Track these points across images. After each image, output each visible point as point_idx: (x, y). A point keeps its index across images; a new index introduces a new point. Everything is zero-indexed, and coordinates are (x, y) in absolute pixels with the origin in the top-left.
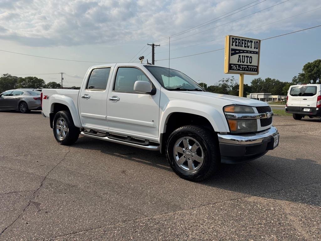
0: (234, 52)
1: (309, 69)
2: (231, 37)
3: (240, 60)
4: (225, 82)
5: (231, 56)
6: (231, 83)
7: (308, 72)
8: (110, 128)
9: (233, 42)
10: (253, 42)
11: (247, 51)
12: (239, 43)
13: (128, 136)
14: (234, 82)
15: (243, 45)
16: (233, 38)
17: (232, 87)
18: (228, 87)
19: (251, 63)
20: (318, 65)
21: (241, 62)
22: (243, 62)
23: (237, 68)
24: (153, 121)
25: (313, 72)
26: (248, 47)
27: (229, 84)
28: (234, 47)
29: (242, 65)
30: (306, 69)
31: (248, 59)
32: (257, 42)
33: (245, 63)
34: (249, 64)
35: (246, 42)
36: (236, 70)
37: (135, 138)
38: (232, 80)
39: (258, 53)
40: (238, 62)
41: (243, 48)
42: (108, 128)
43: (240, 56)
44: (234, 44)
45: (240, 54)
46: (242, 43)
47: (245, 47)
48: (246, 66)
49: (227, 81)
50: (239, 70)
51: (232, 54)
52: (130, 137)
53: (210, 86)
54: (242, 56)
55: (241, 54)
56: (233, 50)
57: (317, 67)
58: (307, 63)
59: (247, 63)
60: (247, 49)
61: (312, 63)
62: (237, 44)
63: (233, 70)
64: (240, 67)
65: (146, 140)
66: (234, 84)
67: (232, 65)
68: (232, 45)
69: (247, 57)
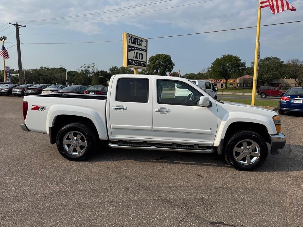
0: (130, 48)
1: (153, 61)
2: (128, 35)
3: (135, 56)
4: (86, 68)
5: (129, 52)
6: (93, 69)
7: (152, 64)
8: (153, 137)
9: (130, 40)
10: (143, 41)
11: (139, 48)
12: (134, 41)
13: (173, 143)
14: (96, 69)
15: (137, 43)
16: (129, 36)
17: (94, 73)
18: (91, 74)
19: (142, 59)
20: (159, 58)
21: (135, 58)
22: (137, 58)
23: (133, 63)
24: (211, 129)
25: (156, 64)
26: (140, 45)
27: (91, 70)
28: (130, 44)
29: (137, 61)
30: (151, 61)
31: (140, 55)
32: (145, 41)
33: (138, 59)
34: (141, 60)
35: (138, 41)
36: (132, 65)
37: (182, 144)
38: (93, 67)
39: (146, 51)
40: (134, 58)
41: (136, 46)
42: (151, 137)
43: (135, 52)
44: (130, 41)
45: (134, 51)
46: (136, 42)
47: (138, 45)
48: (139, 62)
49: (88, 67)
50: (134, 65)
51: (130, 51)
52: (176, 143)
53: (70, 71)
54: (136, 53)
55: (136, 51)
56: (130, 46)
57: (158, 60)
58: (151, 56)
59: (140, 59)
60: (139, 47)
61: (154, 57)
62: (132, 41)
63: (131, 64)
64: (135, 63)
65: (195, 144)
66: (95, 71)
67: (130, 60)
68: (129, 42)
69: (140, 53)
